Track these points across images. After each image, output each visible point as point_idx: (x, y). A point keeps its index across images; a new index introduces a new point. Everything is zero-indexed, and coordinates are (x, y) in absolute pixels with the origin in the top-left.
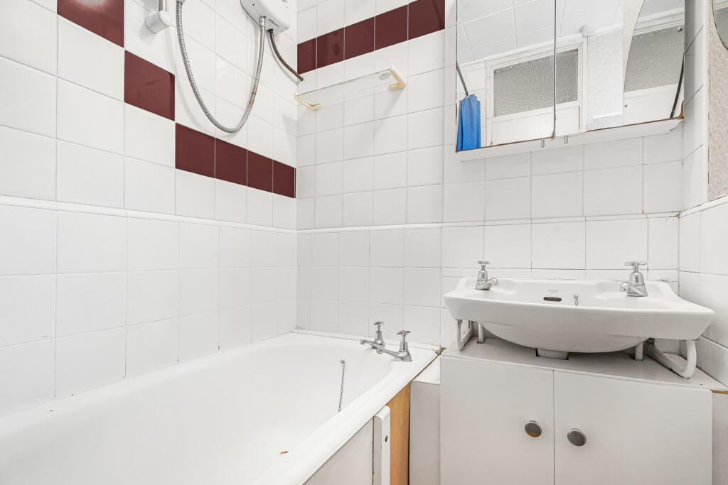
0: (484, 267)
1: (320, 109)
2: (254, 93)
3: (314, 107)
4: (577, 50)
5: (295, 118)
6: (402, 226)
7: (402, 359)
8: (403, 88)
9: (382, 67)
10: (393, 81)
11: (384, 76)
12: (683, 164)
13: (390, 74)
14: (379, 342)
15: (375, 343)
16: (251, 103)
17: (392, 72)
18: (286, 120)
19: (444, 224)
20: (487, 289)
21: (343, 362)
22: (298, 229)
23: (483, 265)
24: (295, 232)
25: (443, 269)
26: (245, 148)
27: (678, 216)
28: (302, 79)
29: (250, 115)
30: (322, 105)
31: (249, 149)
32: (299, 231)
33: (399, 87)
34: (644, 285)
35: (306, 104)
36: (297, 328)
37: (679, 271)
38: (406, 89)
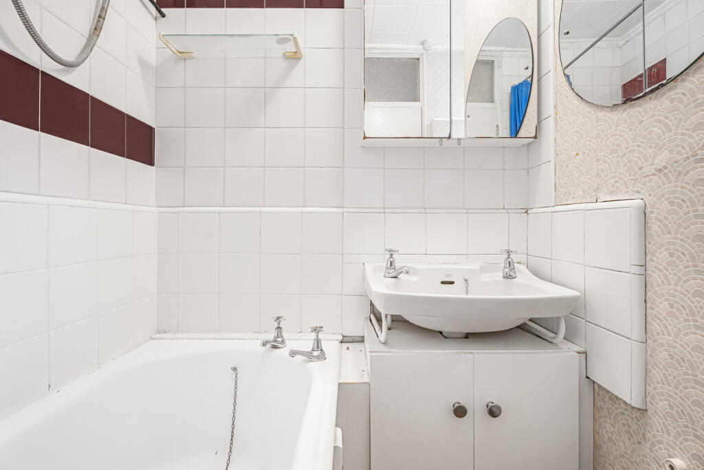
0: (392, 255)
1: (192, 58)
2: (101, 17)
3: (183, 56)
4: (418, 59)
5: (154, 63)
6: (300, 209)
7: (318, 358)
8: (299, 59)
9: (283, 31)
10: (290, 47)
11: (283, 40)
12: (528, 172)
13: (290, 40)
14: (279, 339)
15: (275, 341)
16: (97, 30)
17: (295, 39)
18: (142, 62)
19: (345, 210)
20: (396, 277)
21: (235, 369)
22: (158, 207)
23: (391, 253)
24: (155, 209)
25: (344, 255)
26: (87, 91)
27: (527, 212)
28: (163, 15)
29: (95, 48)
30: (195, 55)
31: (92, 93)
32: (161, 209)
33: (295, 57)
34: (514, 269)
35: (174, 50)
36: (158, 332)
37: (528, 255)
38: (303, 59)
